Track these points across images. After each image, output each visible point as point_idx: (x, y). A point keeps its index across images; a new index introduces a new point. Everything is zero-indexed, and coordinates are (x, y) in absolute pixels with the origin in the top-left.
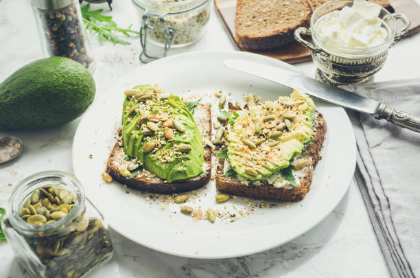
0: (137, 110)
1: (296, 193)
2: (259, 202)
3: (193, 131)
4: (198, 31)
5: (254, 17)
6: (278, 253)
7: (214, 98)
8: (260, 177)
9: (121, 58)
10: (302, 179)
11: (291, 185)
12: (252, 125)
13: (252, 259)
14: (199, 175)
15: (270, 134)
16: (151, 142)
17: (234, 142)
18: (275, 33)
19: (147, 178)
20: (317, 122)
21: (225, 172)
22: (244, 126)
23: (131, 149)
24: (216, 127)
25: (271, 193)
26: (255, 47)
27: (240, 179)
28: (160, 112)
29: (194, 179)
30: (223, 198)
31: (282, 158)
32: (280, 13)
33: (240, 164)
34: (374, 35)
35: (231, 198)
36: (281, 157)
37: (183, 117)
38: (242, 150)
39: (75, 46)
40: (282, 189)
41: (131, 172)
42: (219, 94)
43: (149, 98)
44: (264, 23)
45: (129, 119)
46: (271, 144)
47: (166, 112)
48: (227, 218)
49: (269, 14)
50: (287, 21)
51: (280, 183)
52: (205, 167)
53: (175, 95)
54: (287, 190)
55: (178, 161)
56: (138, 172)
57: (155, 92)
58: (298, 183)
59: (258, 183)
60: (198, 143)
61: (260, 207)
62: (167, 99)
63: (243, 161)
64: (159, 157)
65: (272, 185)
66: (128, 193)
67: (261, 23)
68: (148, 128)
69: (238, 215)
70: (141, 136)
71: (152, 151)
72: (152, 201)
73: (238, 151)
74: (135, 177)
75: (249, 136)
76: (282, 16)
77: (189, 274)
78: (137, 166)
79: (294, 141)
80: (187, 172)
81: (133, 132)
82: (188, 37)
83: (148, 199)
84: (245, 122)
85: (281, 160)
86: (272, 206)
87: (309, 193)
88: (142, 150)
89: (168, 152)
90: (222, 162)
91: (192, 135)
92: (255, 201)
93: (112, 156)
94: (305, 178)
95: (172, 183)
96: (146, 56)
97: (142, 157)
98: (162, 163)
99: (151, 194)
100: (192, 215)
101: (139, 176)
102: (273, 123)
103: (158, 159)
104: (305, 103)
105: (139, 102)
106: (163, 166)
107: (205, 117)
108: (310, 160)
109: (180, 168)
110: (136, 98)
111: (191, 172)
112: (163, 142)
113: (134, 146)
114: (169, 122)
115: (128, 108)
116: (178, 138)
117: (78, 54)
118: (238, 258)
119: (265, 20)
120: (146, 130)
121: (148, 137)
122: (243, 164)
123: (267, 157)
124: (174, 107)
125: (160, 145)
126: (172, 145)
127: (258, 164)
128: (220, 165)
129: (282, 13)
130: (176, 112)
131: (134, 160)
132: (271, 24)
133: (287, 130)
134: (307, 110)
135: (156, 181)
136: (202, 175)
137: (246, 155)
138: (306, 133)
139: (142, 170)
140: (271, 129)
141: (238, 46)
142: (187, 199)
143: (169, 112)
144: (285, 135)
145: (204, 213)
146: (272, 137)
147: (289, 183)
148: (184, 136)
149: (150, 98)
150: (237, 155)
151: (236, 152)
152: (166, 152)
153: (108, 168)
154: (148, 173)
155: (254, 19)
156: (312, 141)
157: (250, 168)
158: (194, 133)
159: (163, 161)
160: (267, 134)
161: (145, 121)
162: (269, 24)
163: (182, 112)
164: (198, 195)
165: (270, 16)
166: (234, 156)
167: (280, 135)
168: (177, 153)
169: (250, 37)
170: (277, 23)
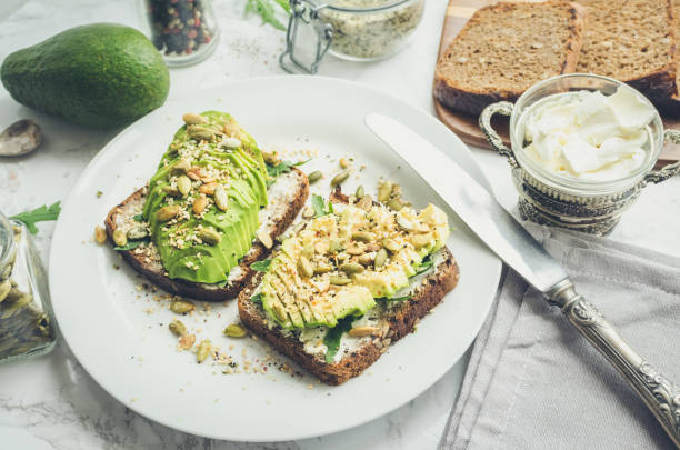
0: (180, 151)
1: (329, 372)
2: (284, 360)
3: (243, 212)
4: (385, 45)
5: (477, 52)
7: (336, 165)
8: (289, 324)
9: (258, 50)
10: (349, 355)
11: (325, 357)
12: (334, 237)
14: (217, 283)
15: (346, 263)
16: (172, 207)
17: (287, 255)
18: (487, 93)
19: (147, 260)
20: (437, 271)
21: (254, 295)
22: (316, 235)
23: (148, 206)
24: (306, 215)
25: (298, 355)
27: (268, 314)
28: (210, 166)
29: (207, 287)
30: (236, 332)
31: (329, 311)
32: (517, 59)
33: (274, 292)
34: (616, 158)
35: (249, 335)
36: (330, 307)
37: (241, 186)
38: (289, 272)
39: (177, 15)
40: (311, 357)
41: (129, 240)
42: (346, 162)
43: (205, 139)
44: (485, 66)
45: (166, 161)
46: (337, 280)
47: (220, 169)
48: (223, 364)
49: (501, 53)
51: (314, 347)
52: (237, 273)
54: (317, 362)
55: (191, 251)
56: (142, 245)
57: (224, 131)
58: (337, 358)
59: (286, 333)
60: (241, 234)
61: (280, 369)
62: (232, 149)
63: (280, 289)
64: (171, 235)
65: (302, 344)
66: (118, 268)
67: (481, 65)
68: (177, 186)
69: (240, 368)
70: (164, 194)
71: (166, 222)
72: (143, 294)
73: (283, 271)
74: (132, 250)
75: (316, 253)
76: (518, 65)
78: (143, 234)
80: (198, 274)
81: (159, 182)
83: (139, 288)
84: (325, 229)
85: (326, 314)
86: (298, 375)
87: (355, 380)
88: (156, 215)
89: (187, 232)
90: (260, 278)
91: (236, 218)
93: (121, 206)
94: (354, 355)
95: (174, 280)
97: (154, 224)
98: (170, 246)
99: (147, 282)
100: (180, 339)
101: (138, 251)
102: (361, 248)
103: (169, 238)
104: (431, 234)
105: (192, 139)
106: (169, 251)
107: (290, 195)
108: (382, 328)
109: (189, 264)
111: (206, 275)
112: (187, 215)
113: (151, 204)
114: (211, 188)
115: (177, 141)
116: (212, 218)
119: (489, 63)
120: (173, 187)
121: (171, 199)
122: (277, 294)
123: (312, 299)
124: (236, 166)
125: (181, 218)
126: (196, 224)
127: (295, 304)
128: (255, 281)
129: (521, 60)
130: (237, 176)
131: (144, 225)
132: (493, 73)
134: (425, 246)
135: (155, 268)
136: (222, 286)
137: (289, 282)
138: (393, 285)
139: (148, 243)
140: (352, 256)
142: (189, 311)
143: (223, 171)
144: (366, 274)
145: (197, 343)
146: (344, 270)
147: (326, 351)
148: (220, 217)
149: (209, 140)
150: (278, 276)
151: (279, 272)
152: (184, 230)
154: (154, 250)
155: (476, 55)
156: (410, 300)
157: (282, 306)
158: (242, 217)
159: (172, 243)
160: (341, 261)
161: (180, 172)
162: (490, 72)
163: (245, 176)
164: (209, 312)
165: (500, 58)
166: (274, 277)
167: (359, 271)
168: (196, 239)
169: (449, 84)
170: (502, 75)
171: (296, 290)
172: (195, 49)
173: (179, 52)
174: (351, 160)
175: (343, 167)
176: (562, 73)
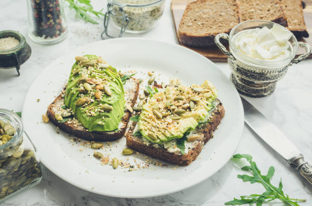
0: (80, 73)
1: (184, 159)
2: (155, 161)
3: (118, 96)
4: (150, 23)
5: (195, 20)
6: (159, 202)
7: (147, 75)
8: (158, 141)
9: (88, 33)
10: (191, 150)
11: (180, 152)
12: (165, 101)
13: (137, 202)
14: (114, 131)
15: (176, 110)
16: (83, 98)
17: (147, 111)
18: (207, 35)
19: (75, 125)
20: (217, 109)
21: (134, 132)
22: (157, 100)
23: (68, 101)
24: (141, 97)
25: (165, 156)
26: (190, 43)
27: (144, 140)
28: (97, 77)
29: (109, 133)
30: (128, 152)
31: (178, 130)
32: (216, 20)
33: (146, 128)
34: (278, 54)
35: (134, 153)
36: (178, 129)
37: (114, 85)
38: (151, 118)
39: (52, 17)
40: (173, 154)
41: (64, 118)
42: (152, 74)
44: (201, 26)
45: (73, 78)
46: (174, 118)
47: (102, 78)
48: (127, 167)
49: (207, 19)
50: (219, 28)
51: (173, 149)
52: (121, 125)
53: (113, 67)
54: (177, 155)
55: (99, 117)
56: (70, 119)
57: (98, 62)
58: (186, 151)
59: (156, 146)
60: (120, 106)
61: (155, 165)
62: (105, 68)
63: (149, 126)
64: (86, 111)
65: (166, 149)
66: (58, 133)
67: (199, 25)
68: (84, 88)
69: (136, 167)
70: (78, 92)
71: (82, 105)
73: (148, 118)
74: (66, 122)
75: (160, 109)
76: (217, 23)
77: (86, 204)
78: (70, 114)
79: (192, 119)
80: (105, 127)
81: (72, 88)
82: (142, 26)
83: (72, 141)
84: (160, 98)
85: (177, 132)
86: (164, 166)
87: (194, 162)
88: (75, 103)
89: (94, 108)
90: (134, 125)
91: (116, 99)
92: (152, 160)
93: (53, 103)
94: (193, 149)
95: (92, 132)
96: (107, 35)
97: (75, 108)
98: (88, 116)
99: (76, 138)
100: (101, 160)
101: (69, 122)
102: (181, 102)
103: (86, 112)
104: (211, 92)
105: (83, 67)
106: (88, 118)
107: (133, 88)
108: (202, 136)
109: (100, 122)
110: (82, 63)
111: (108, 127)
112: (93, 100)
113: (70, 99)
114: (101, 86)
115: (75, 70)
116: (105, 99)
117: (53, 23)
118: (127, 199)
119: (203, 24)
120: (82, 88)
121: (82, 94)
122: (148, 129)
123: (167, 127)
124: (109, 76)
125: (90, 102)
126: (99, 104)
127: (159, 131)
128: (132, 127)
130: (110, 80)
131: (68, 110)
132: (206, 27)
133: (190, 110)
134: (210, 98)
135: (80, 128)
136: (116, 131)
137: (152, 122)
138: (203, 115)
139: (73, 118)
140: (178, 106)
141: (178, 40)
142: (101, 147)
143: (104, 79)
144: (188, 113)
145: (111, 160)
146: (176, 113)
147: (179, 150)
148: (110, 99)
149: (93, 66)
150: (146, 121)
151: (146, 119)
152: (92, 108)
153: (47, 112)
154: (77, 121)
155: (195, 22)
156: (208, 122)
157: (153, 133)
158: (118, 98)
159: (89, 114)
160: (173, 110)
161: (84, 81)
162: (205, 27)
163: (114, 80)
164: (111, 146)
165: (207, 21)
166: (143, 121)
167: (183, 113)
168: (100, 110)
169: (188, 34)
170: (211, 28)
171: (158, 125)
172: (59, 35)
173: (52, 37)
174: (153, 72)
175: (150, 75)
176: (239, 23)
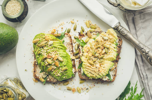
7: (71, 24)
8: (97, 78)
11: (109, 79)
12: (91, 50)
16: (50, 68)
17: (85, 62)
21: (82, 74)
22: (87, 52)
24: (75, 42)
28: (51, 52)
30: (82, 82)
33: (88, 72)
35: (85, 80)
36: (105, 70)
38: (88, 66)
40: (106, 81)
41: (44, 79)
43: (44, 46)
45: (38, 56)
46: (100, 61)
47: (54, 51)
48: (85, 90)
52: (73, 70)
54: (108, 81)
55: (63, 75)
56: (47, 77)
58: (112, 78)
61: (97, 83)
62: (52, 44)
65: (102, 79)
68: (48, 62)
69: (89, 89)
72: (55, 85)
78: (46, 75)
80: (67, 78)
81: (41, 63)
84: (88, 50)
86: (102, 83)
88: (47, 71)
93: (35, 71)
94: (115, 75)
95: (62, 81)
98: (57, 76)
100: (72, 91)
101: (48, 80)
102: (100, 50)
103: (55, 74)
107: (69, 42)
109: (64, 77)
111: (69, 77)
114: (56, 57)
115: (36, 49)
116: (61, 65)
121: (48, 66)
123: (99, 71)
124: (56, 47)
125: (54, 69)
126: (59, 68)
127: (95, 73)
128: (79, 70)
131: (44, 73)
133: (106, 54)
134: (114, 41)
135: (55, 81)
138: (115, 57)
140: (99, 54)
142: (68, 83)
144: (106, 56)
145: (76, 89)
148: (63, 63)
150: (86, 68)
151: (86, 67)
152: (57, 71)
154: (51, 76)
158: (67, 59)
160: (98, 56)
161: (46, 59)
166: (85, 69)
167: (104, 56)
168: (62, 72)
171: (93, 70)
174: (73, 20)
